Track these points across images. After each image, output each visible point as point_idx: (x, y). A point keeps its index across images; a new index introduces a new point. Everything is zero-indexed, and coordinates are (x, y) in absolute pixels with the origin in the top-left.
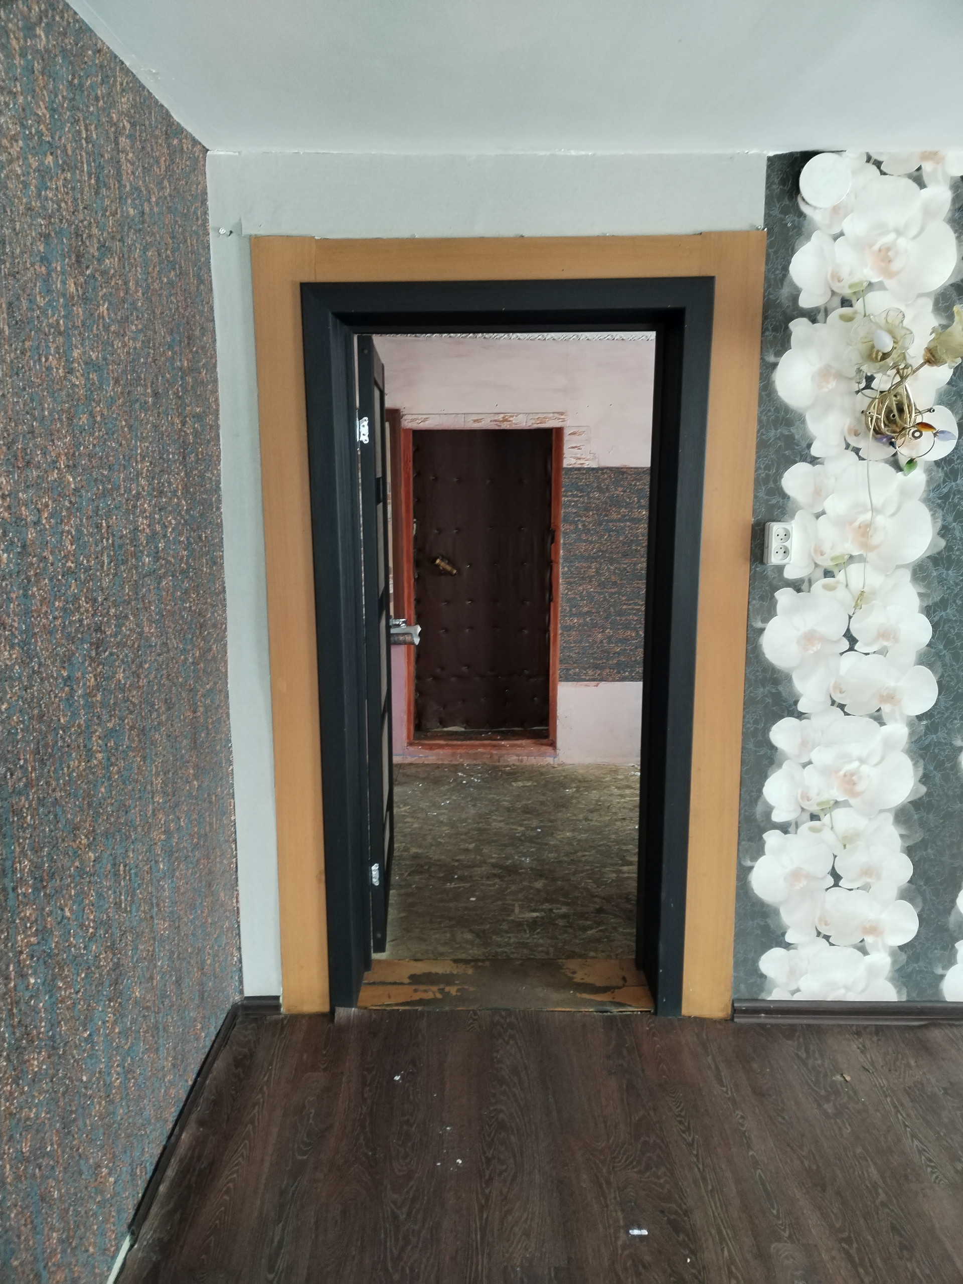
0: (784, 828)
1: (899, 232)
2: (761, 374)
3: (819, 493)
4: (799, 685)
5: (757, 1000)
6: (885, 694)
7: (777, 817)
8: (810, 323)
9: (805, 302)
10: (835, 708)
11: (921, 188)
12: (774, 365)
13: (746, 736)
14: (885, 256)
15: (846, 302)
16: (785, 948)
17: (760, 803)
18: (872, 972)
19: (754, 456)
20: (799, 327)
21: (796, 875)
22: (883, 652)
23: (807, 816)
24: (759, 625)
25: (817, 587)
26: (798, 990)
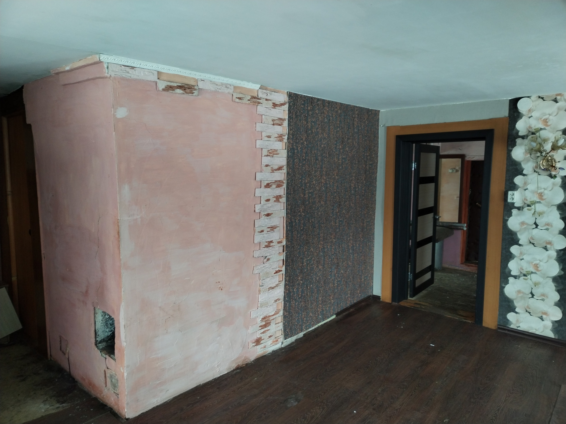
0: (515, 277)
1: (550, 115)
2: (507, 152)
3: (525, 184)
4: (519, 236)
5: (505, 327)
6: (548, 242)
7: (513, 273)
8: (522, 139)
9: (520, 134)
10: (531, 244)
11: (557, 103)
12: (511, 150)
13: (502, 249)
14: (546, 121)
15: (533, 133)
16: (515, 313)
17: (507, 269)
18: (545, 327)
19: (505, 174)
20: (519, 141)
21: (519, 292)
22: (547, 229)
23: (522, 275)
24: (507, 218)
25: (525, 209)
26: (519, 327)
